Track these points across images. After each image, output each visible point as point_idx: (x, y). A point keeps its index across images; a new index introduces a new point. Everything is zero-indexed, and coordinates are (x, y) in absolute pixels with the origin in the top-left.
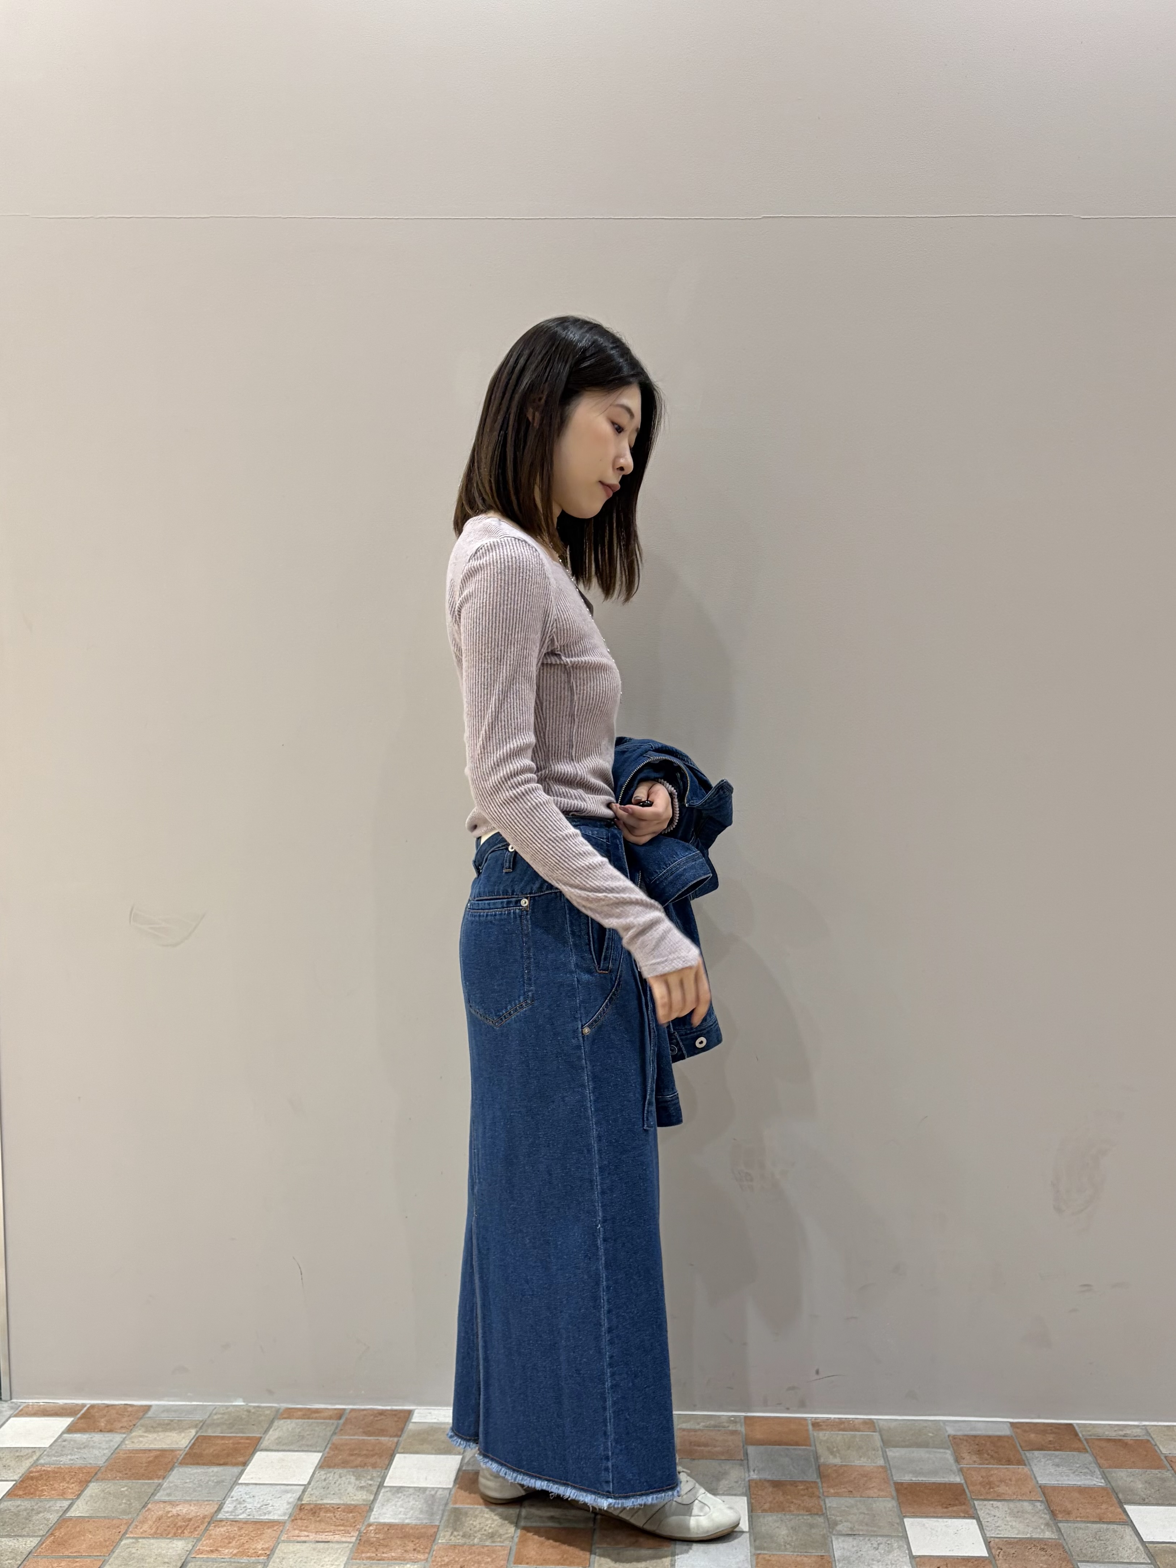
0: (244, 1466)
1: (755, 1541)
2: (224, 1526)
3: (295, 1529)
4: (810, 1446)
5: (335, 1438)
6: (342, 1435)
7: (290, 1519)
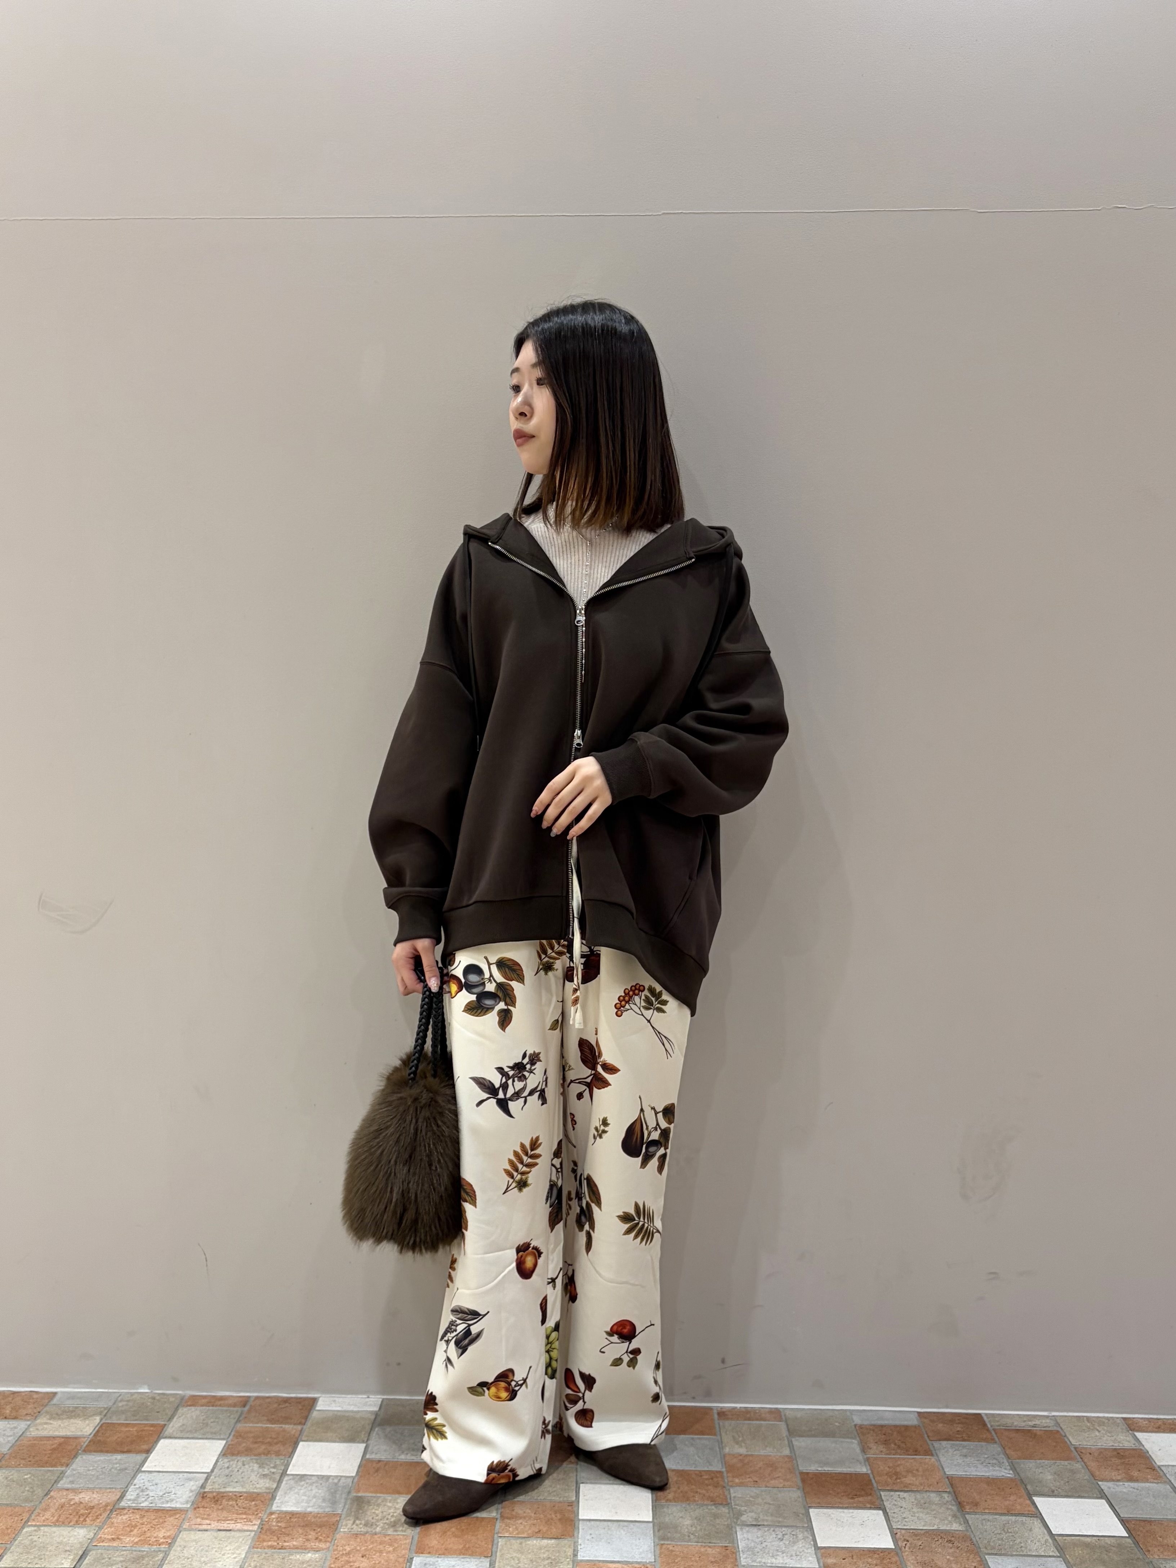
0: (147, 1453)
1: (659, 1531)
2: (127, 1514)
3: (197, 1517)
4: (715, 1435)
5: (239, 1426)
6: (246, 1423)
7: (192, 1507)
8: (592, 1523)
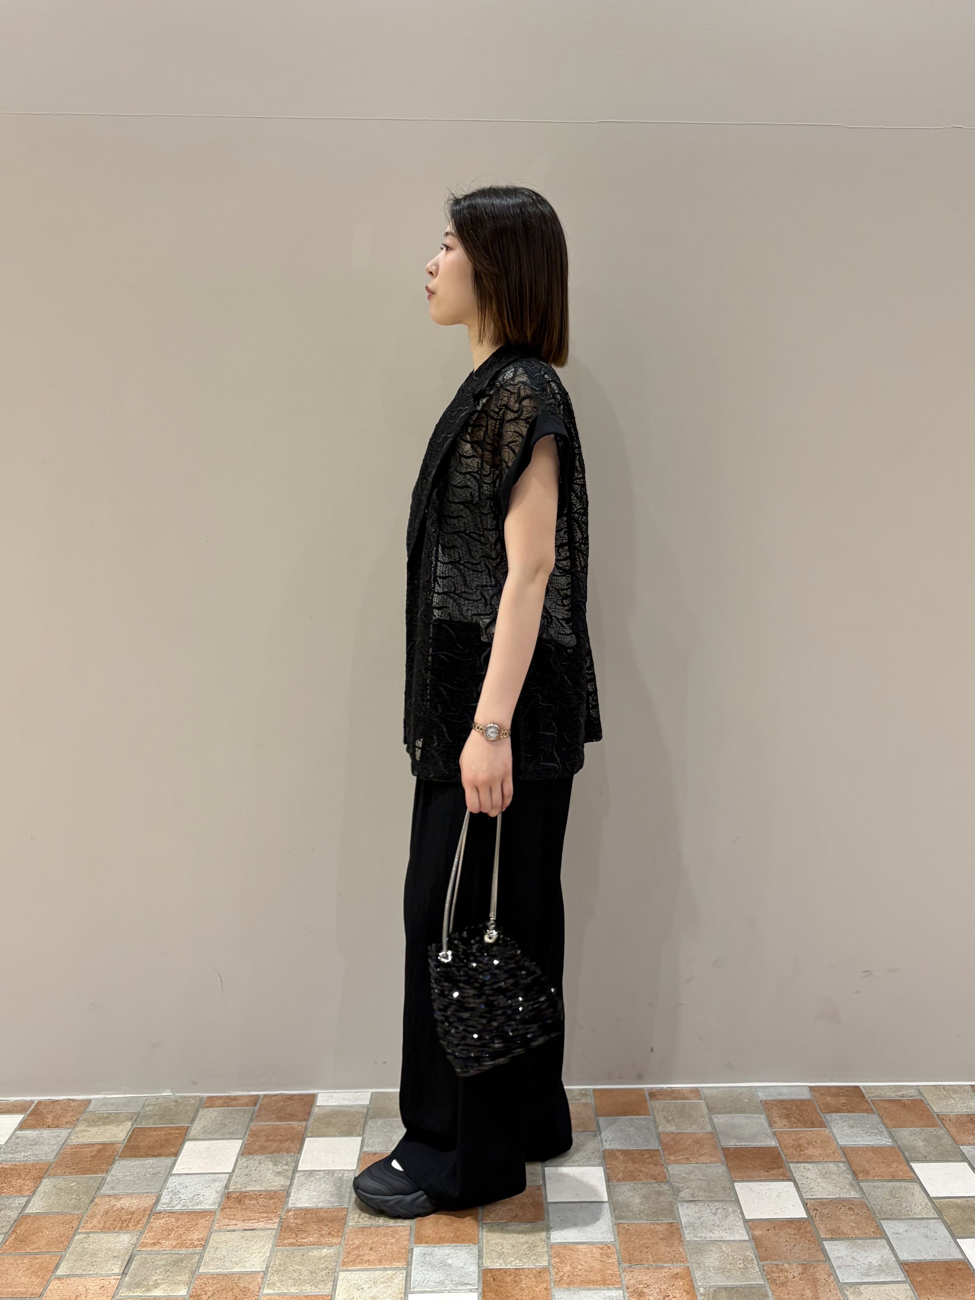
0: (176, 1156)
1: (614, 1211)
2: (163, 1217)
3: (225, 1218)
4: (649, 1115)
5: (253, 1125)
6: (260, 1121)
7: (219, 1208)
8: (559, 1205)
